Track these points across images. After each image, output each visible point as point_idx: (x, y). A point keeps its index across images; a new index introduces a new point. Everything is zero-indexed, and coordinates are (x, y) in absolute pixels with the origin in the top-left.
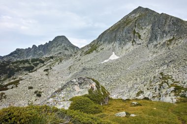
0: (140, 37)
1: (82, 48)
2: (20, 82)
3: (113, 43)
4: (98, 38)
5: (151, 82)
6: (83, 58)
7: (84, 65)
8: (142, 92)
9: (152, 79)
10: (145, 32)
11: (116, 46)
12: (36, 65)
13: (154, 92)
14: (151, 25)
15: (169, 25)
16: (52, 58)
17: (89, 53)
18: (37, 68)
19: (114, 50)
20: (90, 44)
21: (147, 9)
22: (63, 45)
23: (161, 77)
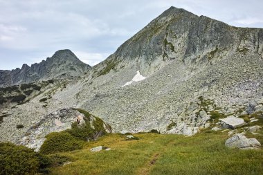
0: (173, 48)
1: (95, 67)
2: (4, 119)
3: (137, 58)
4: (117, 52)
5: (187, 110)
6: (95, 81)
7: (97, 90)
8: (175, 124)
9: (189, 106)
10: (179, 42)
11: (141, 62)
12: (29, 93)
13: (189, 122)
14: (188, 32)
15: (211, 32)
16: (51, 82)
17: (104, 73)
18: (30, 97)
19: (138, 68)
20: (106, 60)
21: (182, 10)
22: (68, 62)
23: (200, 102)
